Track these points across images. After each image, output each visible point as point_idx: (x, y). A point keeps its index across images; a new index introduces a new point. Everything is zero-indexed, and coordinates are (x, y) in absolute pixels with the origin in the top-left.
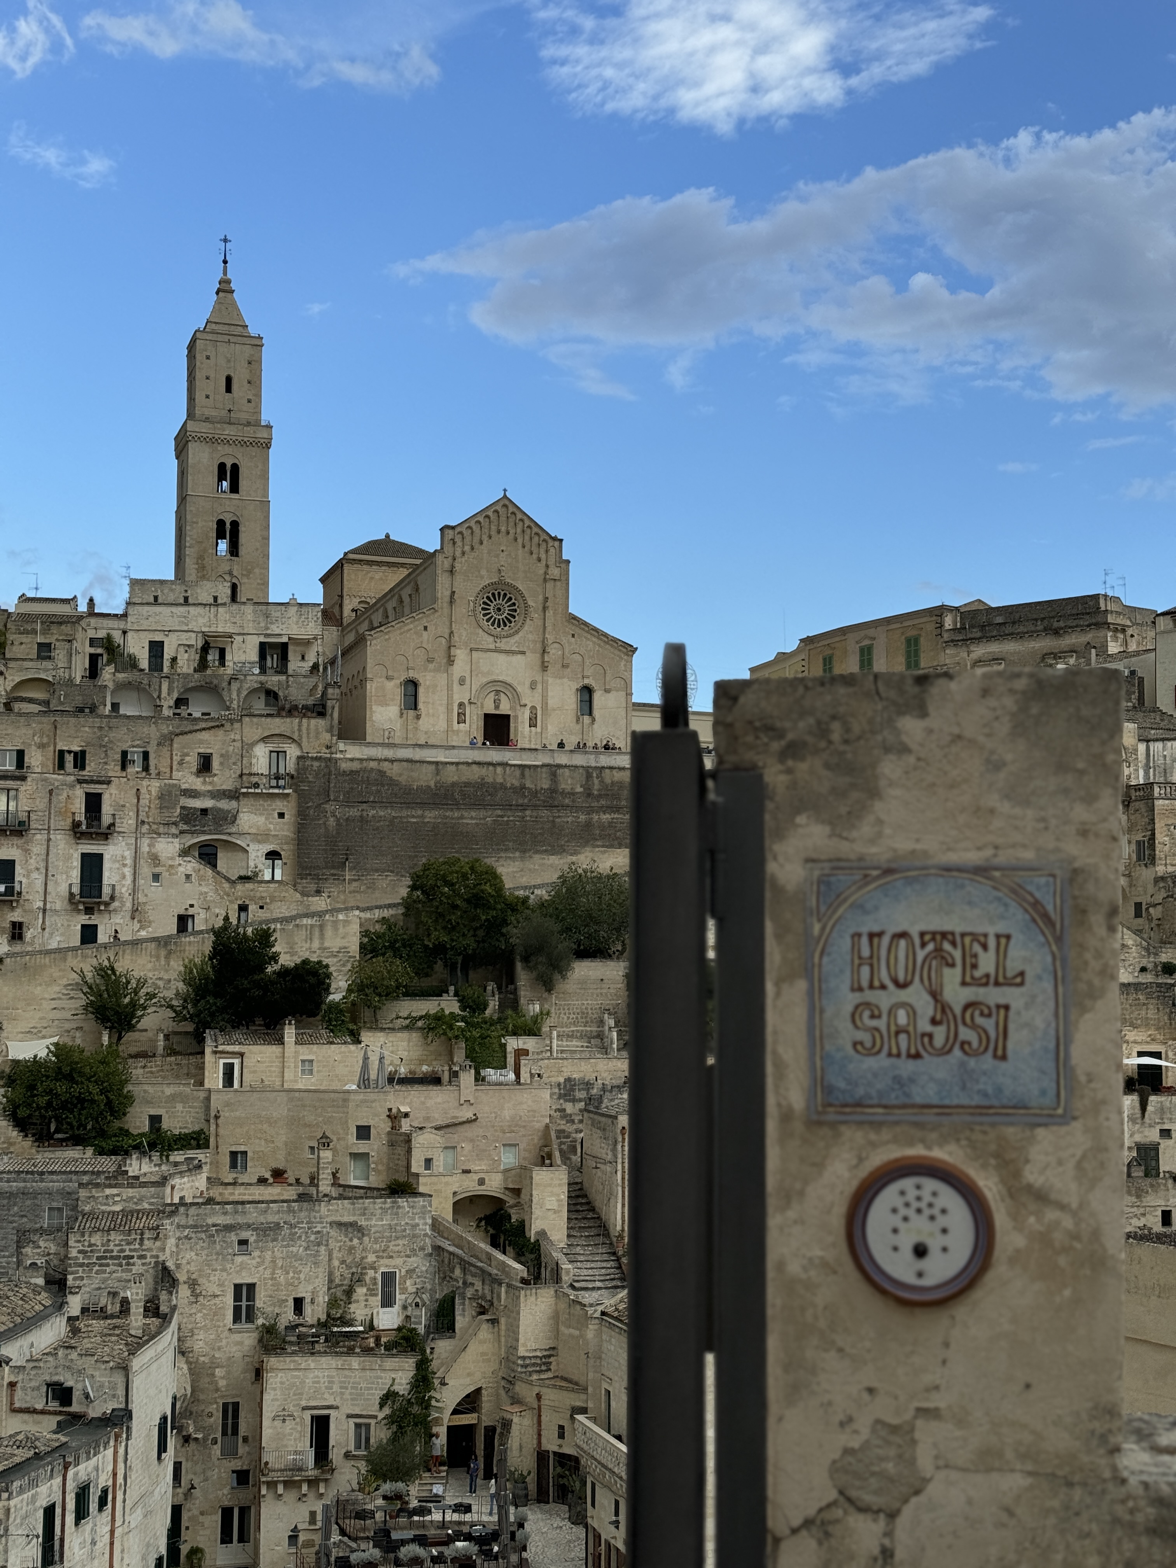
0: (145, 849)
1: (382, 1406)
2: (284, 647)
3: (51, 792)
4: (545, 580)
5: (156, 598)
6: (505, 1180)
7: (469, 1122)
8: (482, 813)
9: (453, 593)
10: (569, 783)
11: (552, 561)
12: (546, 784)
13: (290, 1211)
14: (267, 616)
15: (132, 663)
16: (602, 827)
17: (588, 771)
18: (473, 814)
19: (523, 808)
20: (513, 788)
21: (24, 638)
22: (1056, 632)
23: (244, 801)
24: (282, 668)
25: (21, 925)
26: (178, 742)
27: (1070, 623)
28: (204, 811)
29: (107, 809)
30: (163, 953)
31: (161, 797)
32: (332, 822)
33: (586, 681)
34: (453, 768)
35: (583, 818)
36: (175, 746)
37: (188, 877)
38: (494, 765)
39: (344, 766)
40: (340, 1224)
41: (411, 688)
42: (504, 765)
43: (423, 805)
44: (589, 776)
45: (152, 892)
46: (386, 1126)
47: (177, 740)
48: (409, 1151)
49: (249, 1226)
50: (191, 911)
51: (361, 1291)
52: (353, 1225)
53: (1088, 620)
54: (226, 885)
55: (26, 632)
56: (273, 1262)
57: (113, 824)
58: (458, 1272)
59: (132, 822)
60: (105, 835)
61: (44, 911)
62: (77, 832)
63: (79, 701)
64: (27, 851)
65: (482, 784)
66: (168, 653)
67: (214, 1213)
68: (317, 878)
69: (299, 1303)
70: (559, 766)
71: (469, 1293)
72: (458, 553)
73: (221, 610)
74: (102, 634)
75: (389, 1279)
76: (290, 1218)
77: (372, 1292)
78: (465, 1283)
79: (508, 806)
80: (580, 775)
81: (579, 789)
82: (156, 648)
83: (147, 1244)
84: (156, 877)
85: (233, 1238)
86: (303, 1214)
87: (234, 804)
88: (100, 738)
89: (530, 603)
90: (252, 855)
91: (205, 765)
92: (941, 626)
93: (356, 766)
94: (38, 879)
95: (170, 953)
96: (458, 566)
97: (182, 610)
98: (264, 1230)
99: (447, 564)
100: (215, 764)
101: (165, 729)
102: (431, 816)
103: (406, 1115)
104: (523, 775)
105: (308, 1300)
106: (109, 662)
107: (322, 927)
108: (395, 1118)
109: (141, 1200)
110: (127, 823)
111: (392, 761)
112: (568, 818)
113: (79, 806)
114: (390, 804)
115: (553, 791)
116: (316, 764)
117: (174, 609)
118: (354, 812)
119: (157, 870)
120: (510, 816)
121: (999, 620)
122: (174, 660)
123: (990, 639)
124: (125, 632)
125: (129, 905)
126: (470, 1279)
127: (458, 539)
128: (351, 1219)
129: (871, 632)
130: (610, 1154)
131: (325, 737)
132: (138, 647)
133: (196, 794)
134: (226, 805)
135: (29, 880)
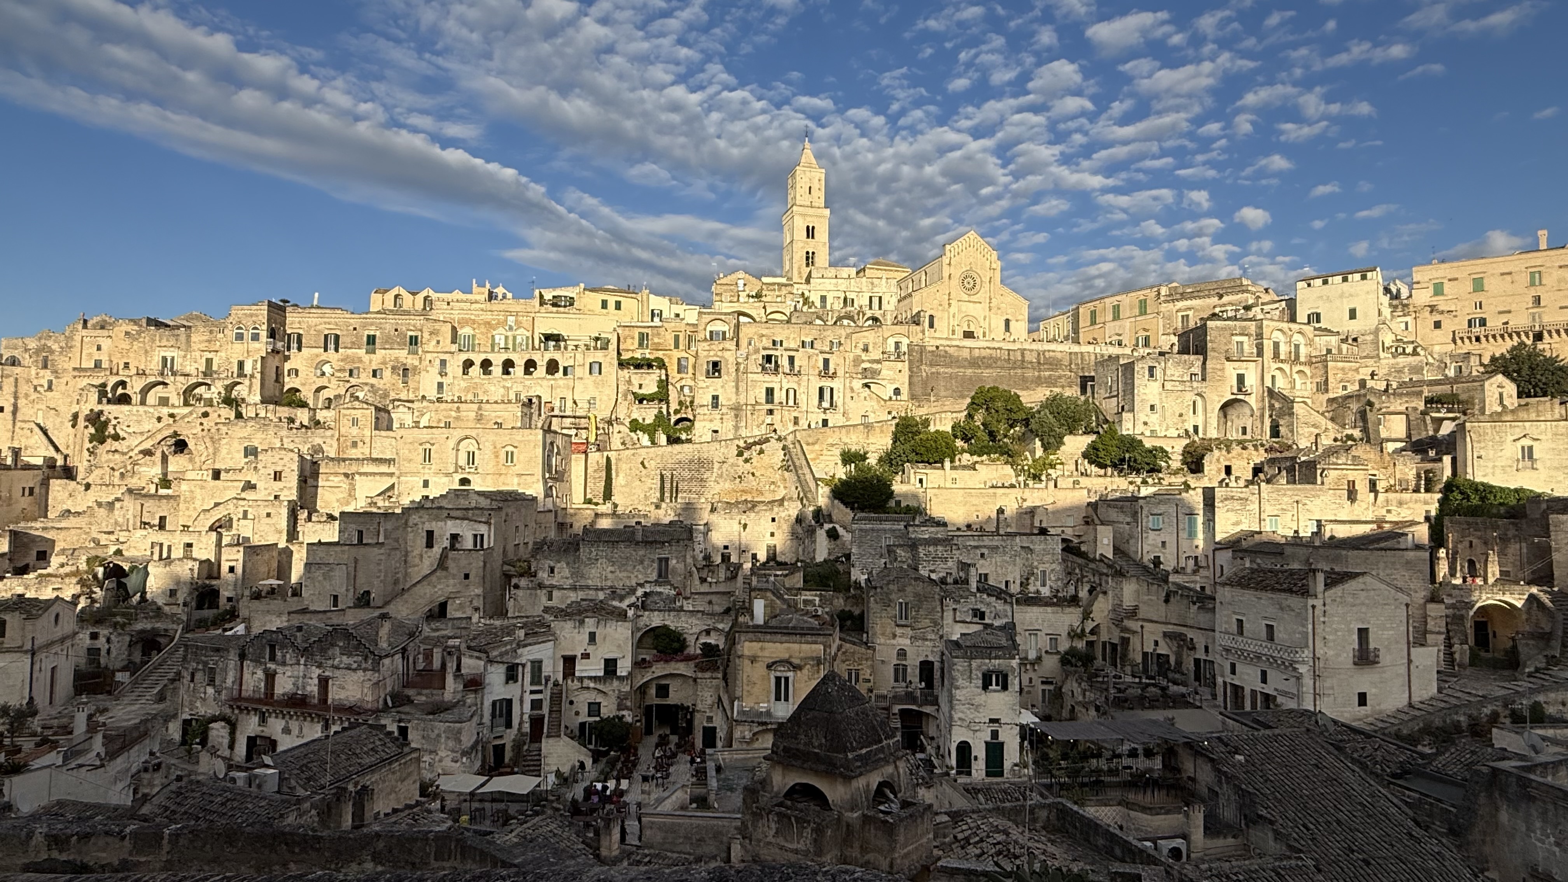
0: (848, 385)
1: (1068, 635)
2: (880, 298)
3: (808, 357)
4: (990, 269)
5: (823, 276)
8: (991, 371)
9: (950, 275)
10: (1030, 357)
11: (993, 261)
12: (1020, 358)
13: (1003, 540)
14: (872, 284)
15: (814, 306)
16: (1046, 378)
18: (988, 371)
19: (1010, 368)
20: (1005, 359)
21: (770, 293)
22: (1221, 295)
23: (884, 365)
24: (880, 308)
25: (798, 418)
27: (1229, 291)
28: (866, 369)
29: (832, 365)
30: (866, 431)
31: (854, 361)
32: (924, 374)
33: (1008, 317)
35: (1036, 374)
36: (853, 338)
37: (864, 397)
38: (993, 348)
39: (929, 349)
40: (1023, 547)
41: (931, 319)
42: (1000, 349)
43: (964, 367)
45: (851, 404)
47: (853, 336)
48: (1033, 516)
49: (985, 547)
50: (867, 414)
51: (1032, 580)
52: (1028, 548)
53: (1238, 289)
54: (882, 402)
55: (771, 290)
56: (996, 563)
57: (835, 373)
58: (1077, 571)
59: (842, 372)
60: (832, 377)
61: (807, 412)
62: (819, 375)
63: (804, 319)
64: (799, 384)
65: (989, 358)
66: (829, 301)
67: (970, 540)
68: (919, 400)
69: (1008, 582)
71: (1085, 580)
72: (952, 256)
73: (852, 281)
74: (799, 292)
75: (1044, 573)
76: (1003, 543)
77: (1037, 580)
78: (1082, 576)
79: (1002, 368)
80: (1035, 354)
81: (1035, 361)
82: (823, 299)
84: (852, 398)
85: (979, 552)
86: (1010, 542)
87: (879, 366)
88: (820, 335)
89: (984, 279)
90: (887, 389)
91: (866, 348)
92: (1159, 294)
93: (934, 348)
94: (804, 397)
95: (869, 430)
96: (952, 262)
98: (992, 549)
99: (947, 261)
100: (871, 347)
101: (849, 331)
102: (969, 372)
103: (1025, 500)
105: (1011, 582)
106: (804, 305)
109: (937, 533)
110: (840, 373)
111: (950, 347)
112: (1030, 374)
113: (821, 365)
114: (950, 366)
115: (1023, 361)
118: (934, 370)
119: (853, 394)
120: (1004, 373)
122: (832, 304)
123: (1186, 299)
124: (809, 291)
125: (841, 411)
126: (1085, 573)
127: (952, 250)
128: (1027, 545)
130: (1128, 520)
131: (920, 335)
132: (815, 298)
133: (863, 361)
134: (875, 366)
135: (802, 398)
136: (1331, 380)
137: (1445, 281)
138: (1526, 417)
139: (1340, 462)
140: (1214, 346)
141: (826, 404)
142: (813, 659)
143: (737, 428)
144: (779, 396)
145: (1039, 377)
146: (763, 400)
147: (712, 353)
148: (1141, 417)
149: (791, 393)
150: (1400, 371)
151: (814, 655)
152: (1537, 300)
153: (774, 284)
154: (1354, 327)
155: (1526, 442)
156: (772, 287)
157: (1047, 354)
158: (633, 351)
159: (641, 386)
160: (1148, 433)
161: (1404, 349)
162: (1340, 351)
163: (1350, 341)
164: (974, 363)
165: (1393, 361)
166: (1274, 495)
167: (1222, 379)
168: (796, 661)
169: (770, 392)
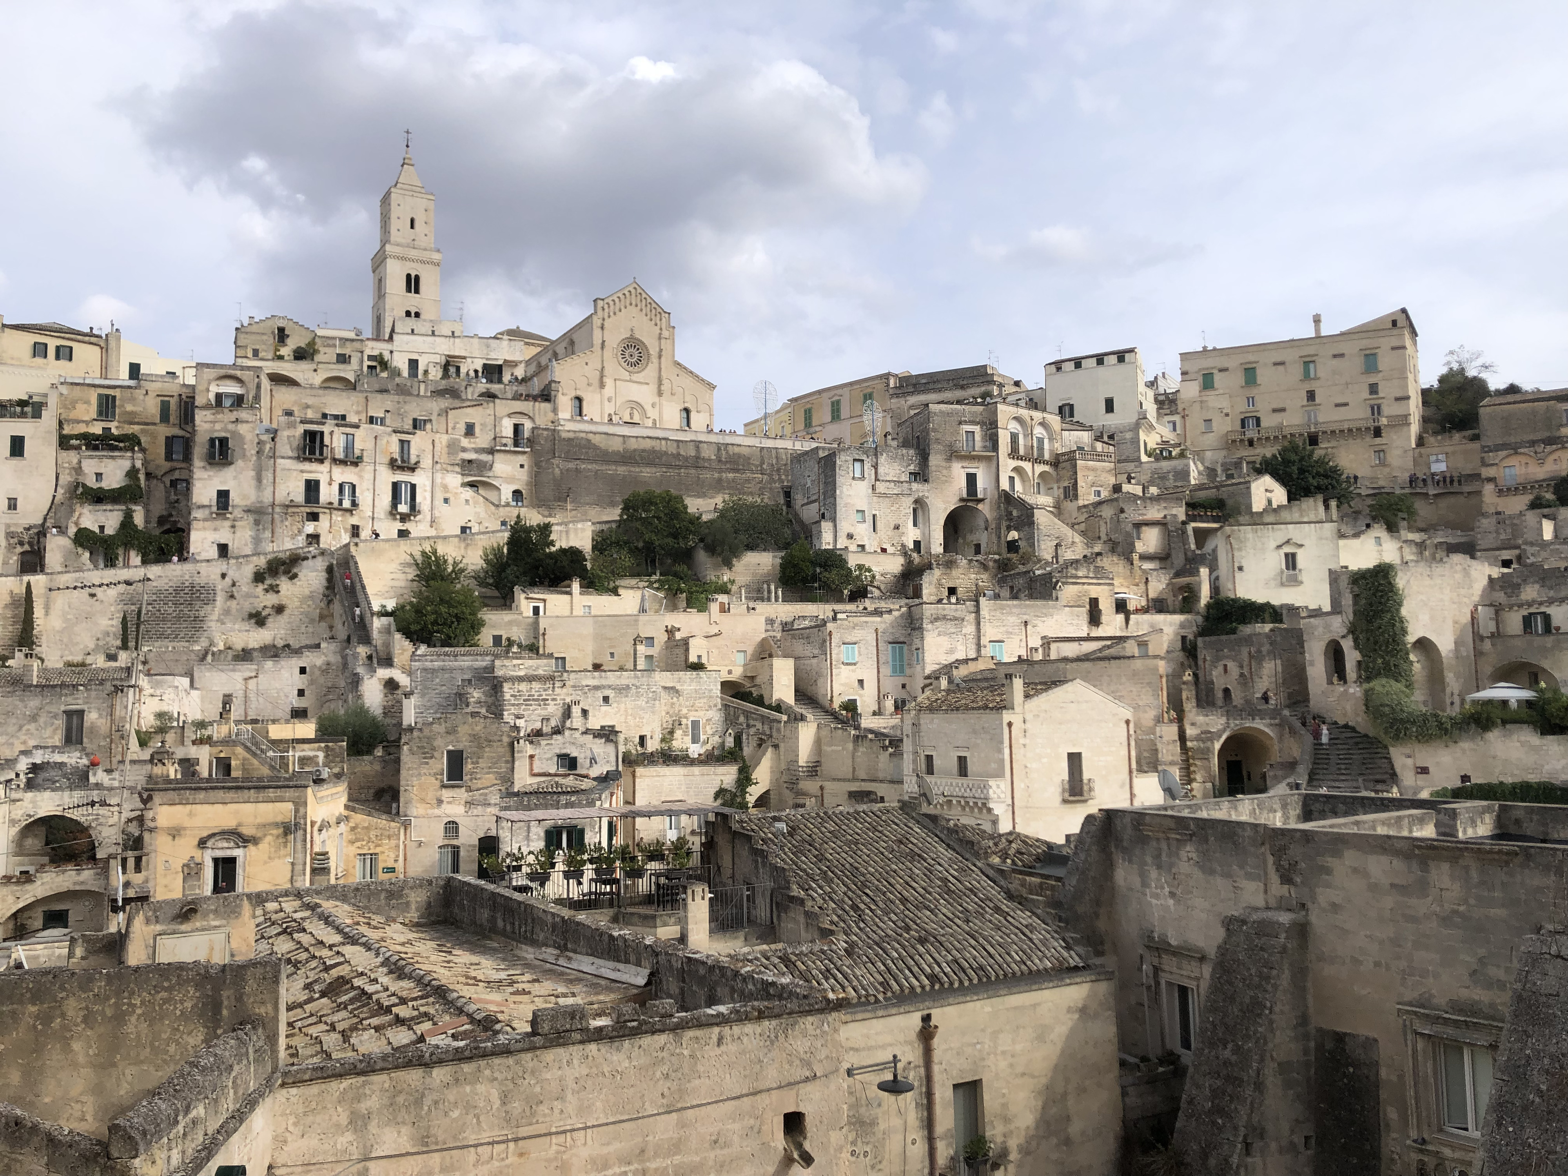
0: (438, 480)
1: (716, 798)
2: (500, 367)
3: (376, 437)
4: (660, 338)
5: (413, 331)
6: (745, 671)
7: (716, 635)
8: (654, 470)
9: (604, 342)
10: (708, 453)
11: (664, 327)
12: (693, 453)
13: (636, 677)
14: (488, 346)
15: (397, 373)
16: (728, 481)
17: (719, 446)
18: (648, 470)
19: (680, 467)
20: (672, 454)
21: (327, 350)
22: (962, 387)
23: (497, 456)
24: (500, 381)
25: (358, 527)
26: (451, 413)
27: (971, 381)
28: (470, 461)
29: (413, 451)
30: (463, 545)
31: (449, 446)
32: (557, 471)
33: (686, 405)
34: (634, 440)
35: (716, 475)
36: (450, 416)
37: (467, 501)
38: (657, 438)
39: (564, 435)
40: (665, 688)
41: (577, 402)
42: (666, 439)
43: (616, 462)
44: (719, 449)
45: (442, 510)
46: (665, 637)
47: (450, 412)
48: (687, 650)
49: (610, 687)
50: (469, 525)
51: (678, 733)
52: (673, 688)
53: (982, 379)
54: (493, 508)
55: (329, 346)
56: (626, 711)
57: (417, 463)
58: (742, 719)
59: (430, 462)
60: (413, 469)
61: (373, 519)
62: (393, 464)
64: (361, 477)
65: (653, 451)
66: (421, 368)
67: (586, 677)
68: (549, 508)
69: (642, 738)
70: (701, 442)
71: (752, 731)
72: (606, 316)
73: (457, 340)
74: (375, 353)
75: (695, 724)
76: (635, 682)
77: (685, 734)
78: (748, 726)
79: (669, 466)
80: (714, 449)
81: (713, 457)
82: (413, 364)
83: (557, 690)
84: (446, 501)
85: (600, 695)
86: (645, 679)
87: (490, 457)
88: (399, 409)
89: (651, 352)
90: (503, 491)
91: (470, 430)
92: (888, 385)
93: (571, 435)
94: (368, 497)
95: (468, 545)
96: (606, 324)
97: (431, 339)
98: (620, 690)
99: (599, 322)
100: (477, 430)
101: (442, 405)
102: (622, 470)
103: (679, 630)
104: (678, 447)
105: (648, 737)
106: (382, 371)
107: (567, 532)
108: (670, 632)
109: (537, 668)
110: (426, 462)
111: (595, 433)
112: (707, 475)
113: (394, 449)
114: (595, 461)
115: (697, 457)
116: (545, 433)
117: (425, 338)
118: (571, 465)
119: (447, 496)
120: (672, 473)
121: (924, 381)
122: (426, 372)
123: (920, 392)
124: (391, 352)
125: (429, 518)
126: (752, 722)
127: (606, 306)
128: (671, 685)
129: (839, 392)
130: (816, 652)
131: (551, 416)
132: (400, 362)
133: (464, 450)
134: (485, 457)
135: (364, 497)
136: (1080, 483)
137: (1215, 371)
138: (1289, 519)
139: (1080, 574)
140: (939, 436)
141: (403, 508)
142: (276, 825)
143: (257, 540)
144: (327, 493)
145: (720, 480)
146: (300, 498)
147: (218, 426)
148: (845, 525)
149: (347, 489)
150: (1163, 477)
151: (279, 819)
152: (1311, 396)
153: (334, 338)
154: (1112, 421)
155: (1288, 549)
156: (331, 342)
157: (730, 448)
158: (87, 423)
159: (99, 476)
160: (853, 548)
161: (1170, 452)
162: (1093, 448)
163: (1106, 439)
164: (628, 458)
165: (1155, 465)
166: (998, 613)
167: (948, 480)
168: (246, 831)
169: (312, 487)
